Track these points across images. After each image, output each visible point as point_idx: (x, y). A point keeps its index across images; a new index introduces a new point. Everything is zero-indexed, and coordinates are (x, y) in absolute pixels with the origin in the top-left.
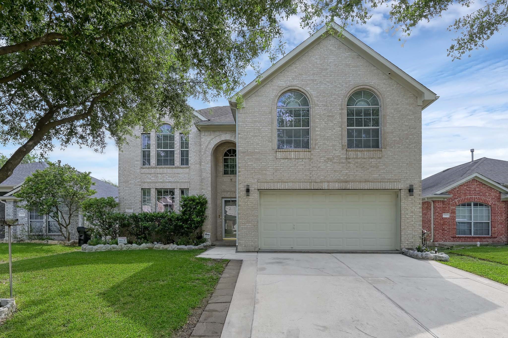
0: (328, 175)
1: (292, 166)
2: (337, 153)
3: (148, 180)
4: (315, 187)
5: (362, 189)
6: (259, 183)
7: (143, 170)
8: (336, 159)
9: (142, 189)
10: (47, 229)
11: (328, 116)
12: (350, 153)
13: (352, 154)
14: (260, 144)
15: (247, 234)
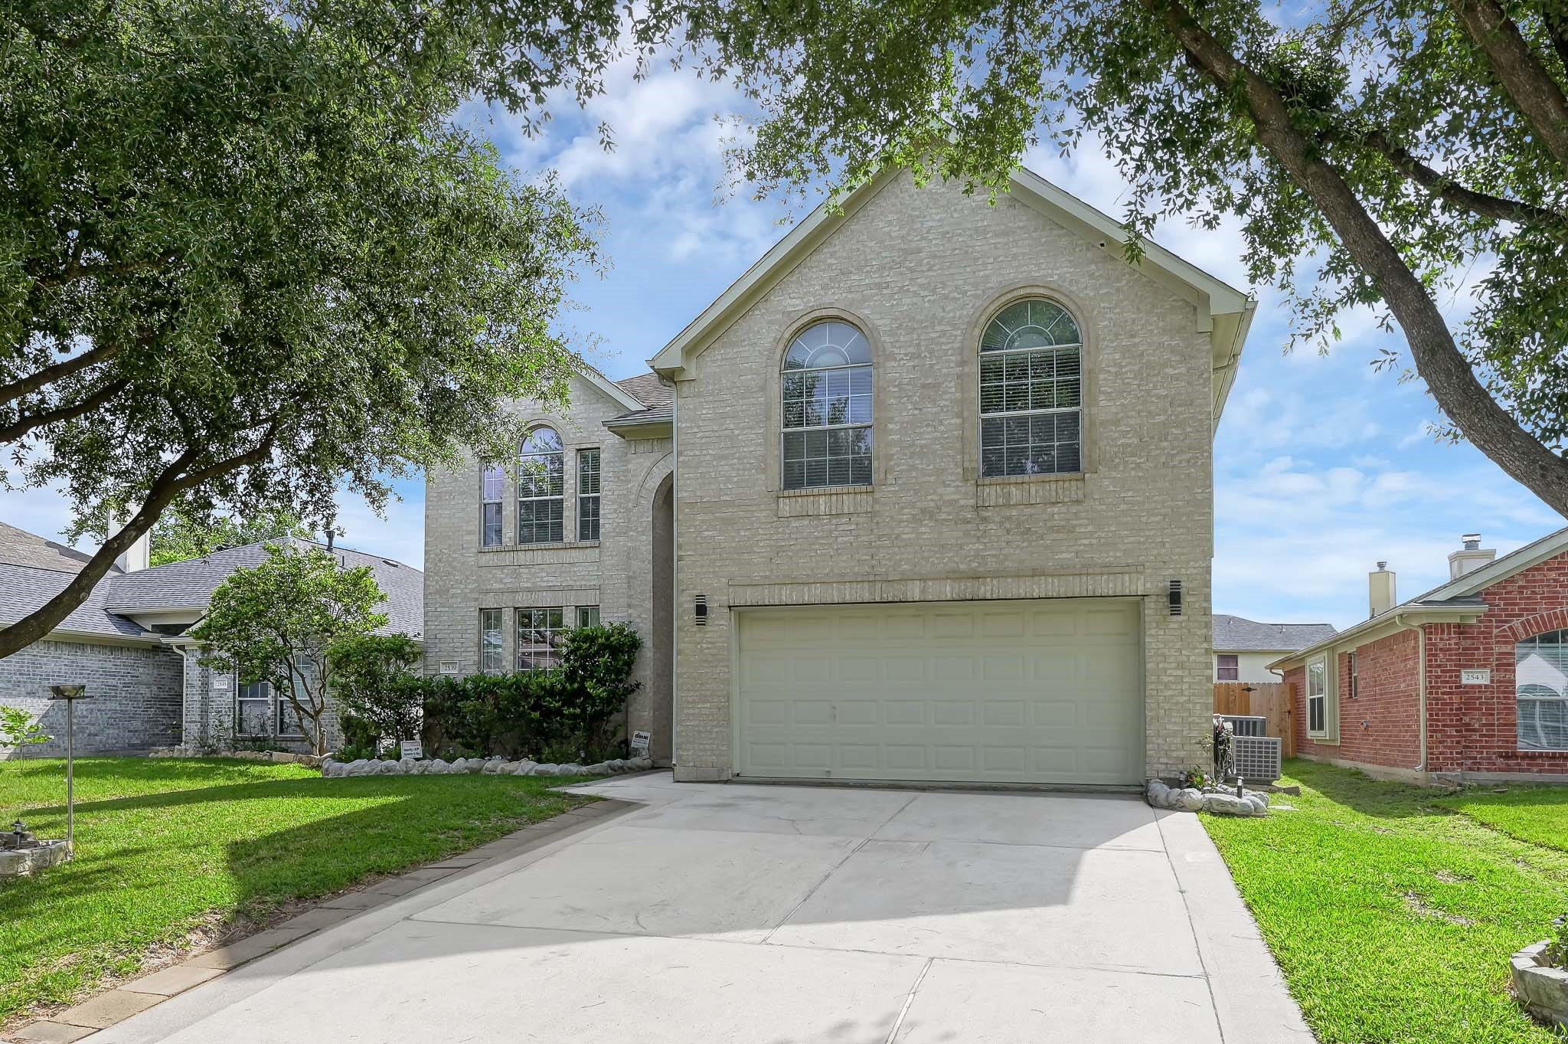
0: (923, 558)
1: (822, 537)
2: (950, 493)
3: (496, 586)
4: (885, 596)
5: (1023, 596)
6: (731, 589)
7: (485, 559)
8: (947, 510)
9: (481, 609)
10: (276, 723)
11: (924, 386)
12: (987, 490)
13: (993, 493)
14: (735, 479)
15: (700, 732)
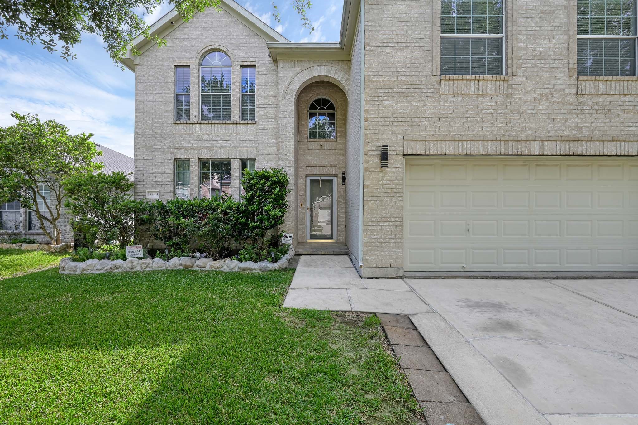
0: (540, 127)
1: (472, 109)
2: (559, 84)
3: (186, 145)
4: (515, 150)
5: (606, 154)
6: (405, 143)
7: (178, 128)
8: (557, 95)
9: (175, 159)
10: (25, 224)
11: (543, 12)
12: (584, 83)
13: (588, 86)
14: (409, 65)
15: (381, 243)
